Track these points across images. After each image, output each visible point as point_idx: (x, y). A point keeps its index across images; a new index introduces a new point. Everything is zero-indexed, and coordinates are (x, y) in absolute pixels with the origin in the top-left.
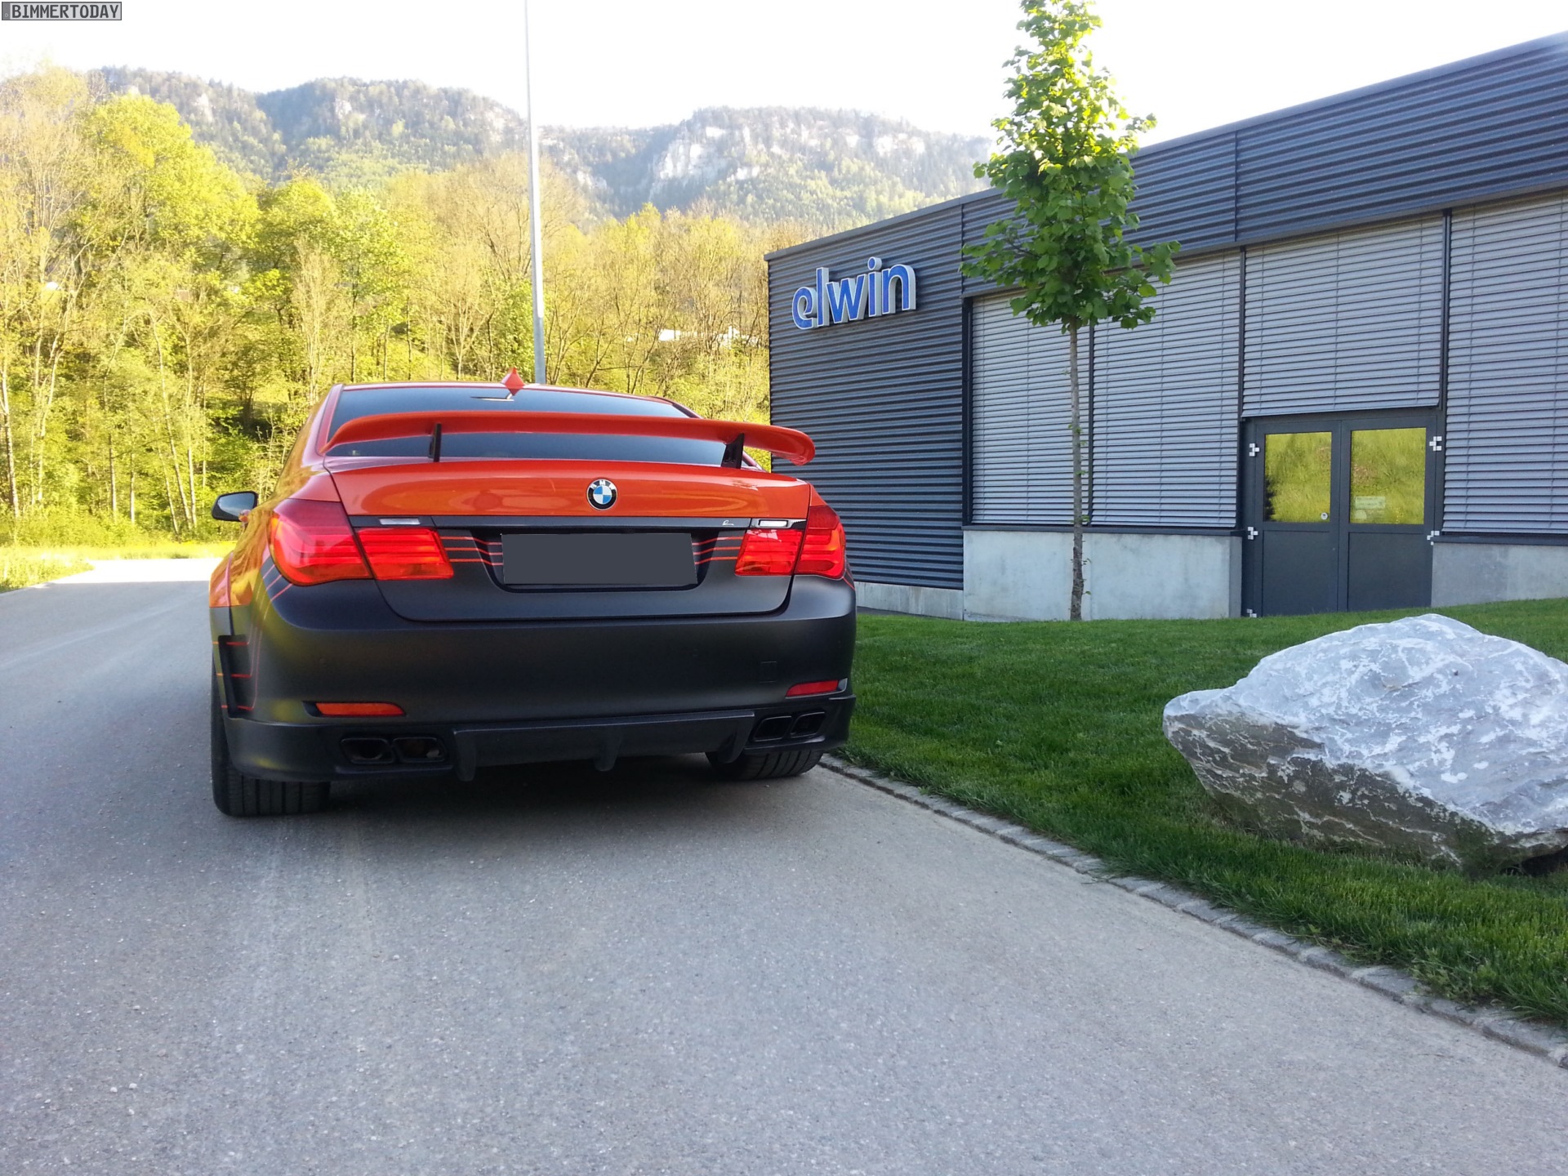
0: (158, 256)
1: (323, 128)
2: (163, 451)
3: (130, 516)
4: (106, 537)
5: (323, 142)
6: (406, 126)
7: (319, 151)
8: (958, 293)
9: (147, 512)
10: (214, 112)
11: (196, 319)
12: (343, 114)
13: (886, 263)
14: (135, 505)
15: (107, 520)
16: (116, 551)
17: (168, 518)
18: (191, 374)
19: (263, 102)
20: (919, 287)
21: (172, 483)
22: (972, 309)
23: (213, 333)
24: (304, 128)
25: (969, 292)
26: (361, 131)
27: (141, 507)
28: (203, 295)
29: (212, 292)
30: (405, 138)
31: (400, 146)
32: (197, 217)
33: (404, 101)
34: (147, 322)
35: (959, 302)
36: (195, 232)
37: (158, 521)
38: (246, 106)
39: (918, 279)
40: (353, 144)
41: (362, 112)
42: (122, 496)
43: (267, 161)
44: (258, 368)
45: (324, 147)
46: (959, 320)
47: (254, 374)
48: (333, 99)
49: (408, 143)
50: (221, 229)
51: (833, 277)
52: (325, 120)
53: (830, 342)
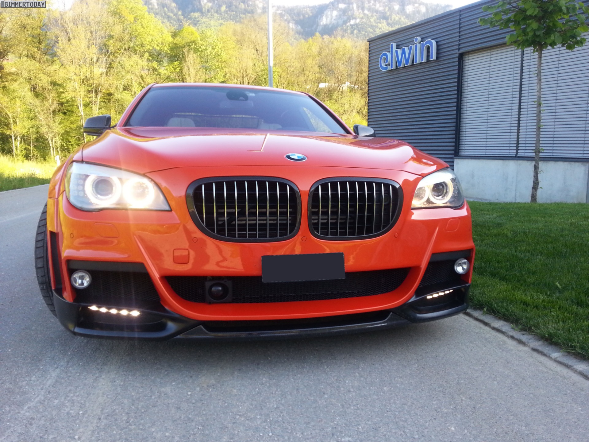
0: (135, 56)
1: (196, 9)
5: (196, 14)
6: (226, 7)
7: (195, 18)
8: (457, 51)
10: (158, 4)
11: (149, 80)
12: (204, 3)
13: (422, 40)
20: (438, 50)
22: (462, 58)
24: (190, 9)
25: (462, 51)
26: (210, 10)
28: (151, 71)
29: (155, 70)
30: (226, 12)
31: (224, 15)
32: (149, 42)
34: (131, 81)
35: (457, 55)
36: (148, 47)
38: (169, 2)
39: (438, 46)
40: (207, 15)
41: (211, 2)
43: (176, 22)
45: (197, 16)
46: (457, 64)
49: (227, 14)
50: (158, 46)
51: (398, 47)
52: (197, 6)
53: (396, 76)
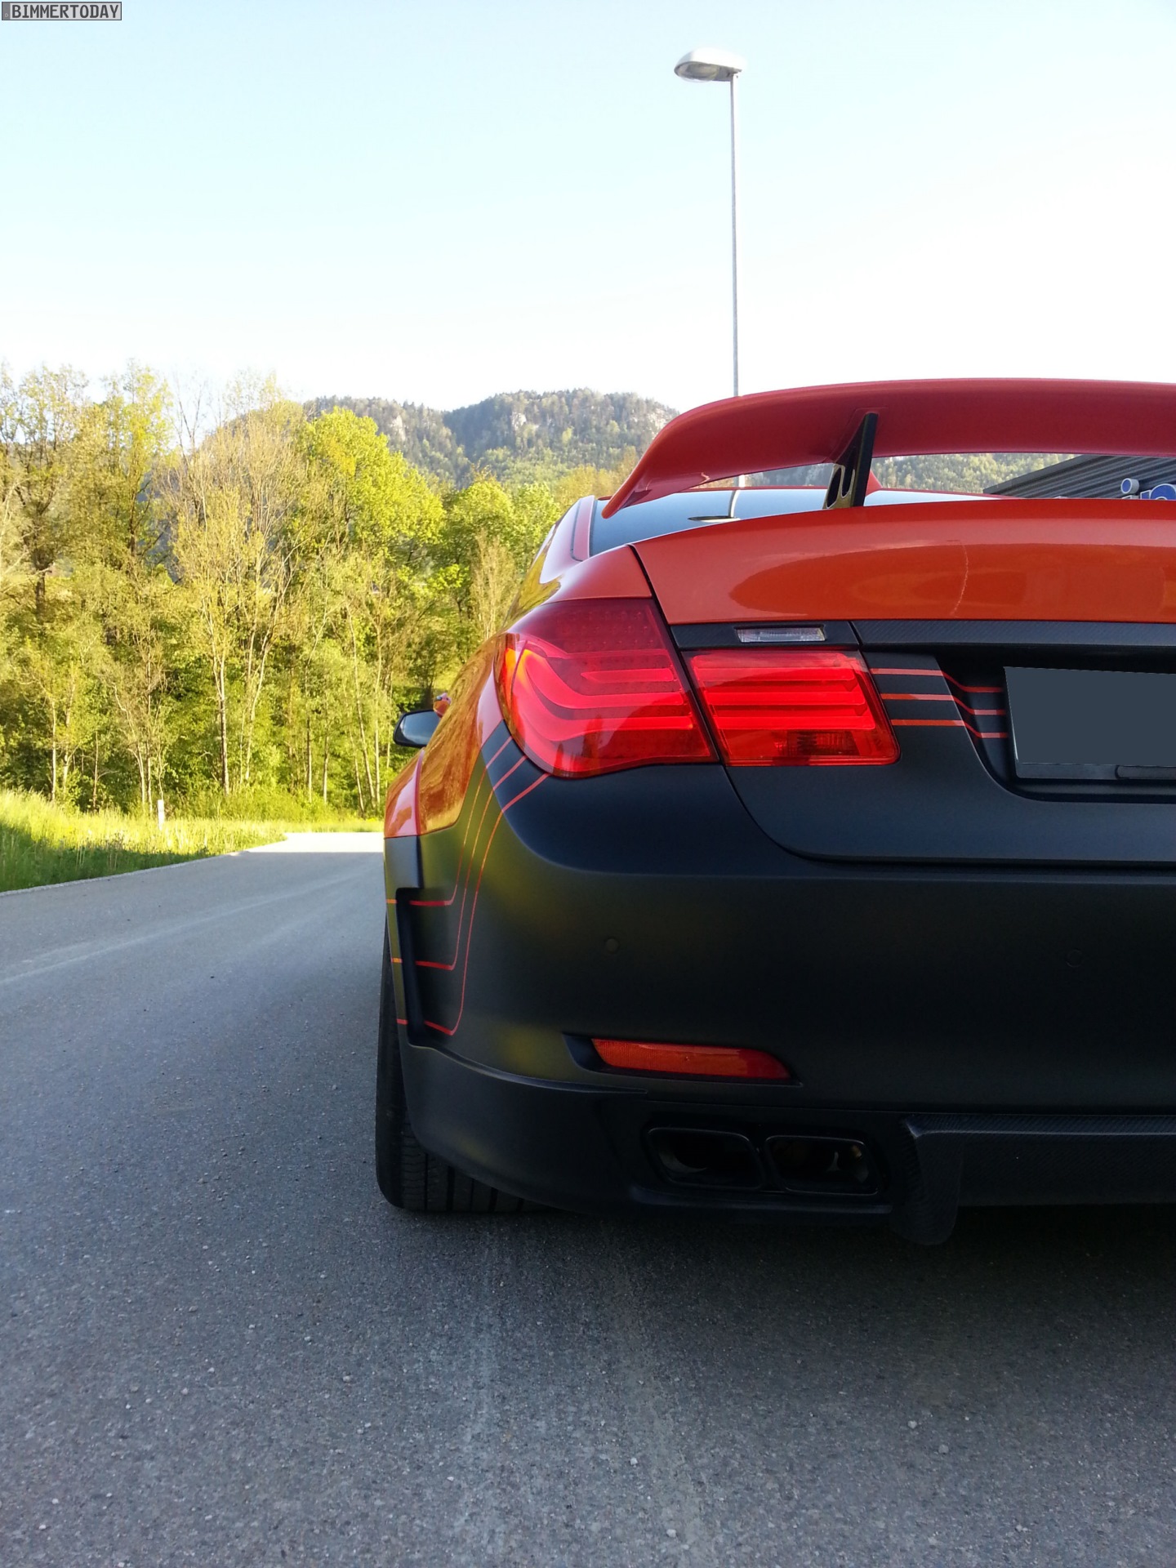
0: (356, 554)
1: (500, 439)
2: (354, 735)
3: (322, 795)
4: (301, 814)
5: (500, 453)
6: (575, 433)
7: (497, 461)
9: (337, 791)
10: (407, 431)
11: (388, 612)
12: (519, 426)
14: (328, 785)
15: (301, 797)
16: (309, 826)
17: (355, 797)
18: (379, 663)
19: (450, 419)
21: (359, 765)
23: (401, 624)
24: (484, 441)
26: (534, 440)
27: (333, 787)
28: (393, 591)
29: (401, 586)
30: (573, 444)
31: (569, 452)
32: (390, 518)
33: (574, 410)
34: (345, 616)
36: (388, 532)
37: (346, 800)
38: (434, 425)
40: (527, 452)
41: (536, 423)
42: (317, 777)
43: (451, 474)
44: (439, 658)
45: (501, 457)
47: (435, 663)
48: (510, 414)
49: (575, 448)
50: (410, 529)
52: (502, 433)
